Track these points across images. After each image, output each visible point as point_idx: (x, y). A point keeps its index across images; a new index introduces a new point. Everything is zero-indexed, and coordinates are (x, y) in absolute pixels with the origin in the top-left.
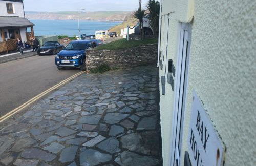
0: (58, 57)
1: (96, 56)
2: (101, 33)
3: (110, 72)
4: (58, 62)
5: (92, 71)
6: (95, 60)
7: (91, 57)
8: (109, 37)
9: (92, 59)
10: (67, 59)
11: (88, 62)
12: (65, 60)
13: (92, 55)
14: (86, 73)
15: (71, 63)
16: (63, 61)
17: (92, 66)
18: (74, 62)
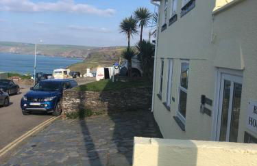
0: (25, 99)
1: (76, 98)
2: (60, 72)
3: (92, 117)
4: (25, 105)
5: (69, 116)
6: (74, 104)
7: (69, 100)
8: (72, 77)
9: (71, 102)
10: (38, 102)
11: (66, 105)
12: (35, 102)
13: (72, 96)
14: (61, 118)
15: (42, 106)
16: (32, 104)
17: (69, 110)
18: (46, 105)
